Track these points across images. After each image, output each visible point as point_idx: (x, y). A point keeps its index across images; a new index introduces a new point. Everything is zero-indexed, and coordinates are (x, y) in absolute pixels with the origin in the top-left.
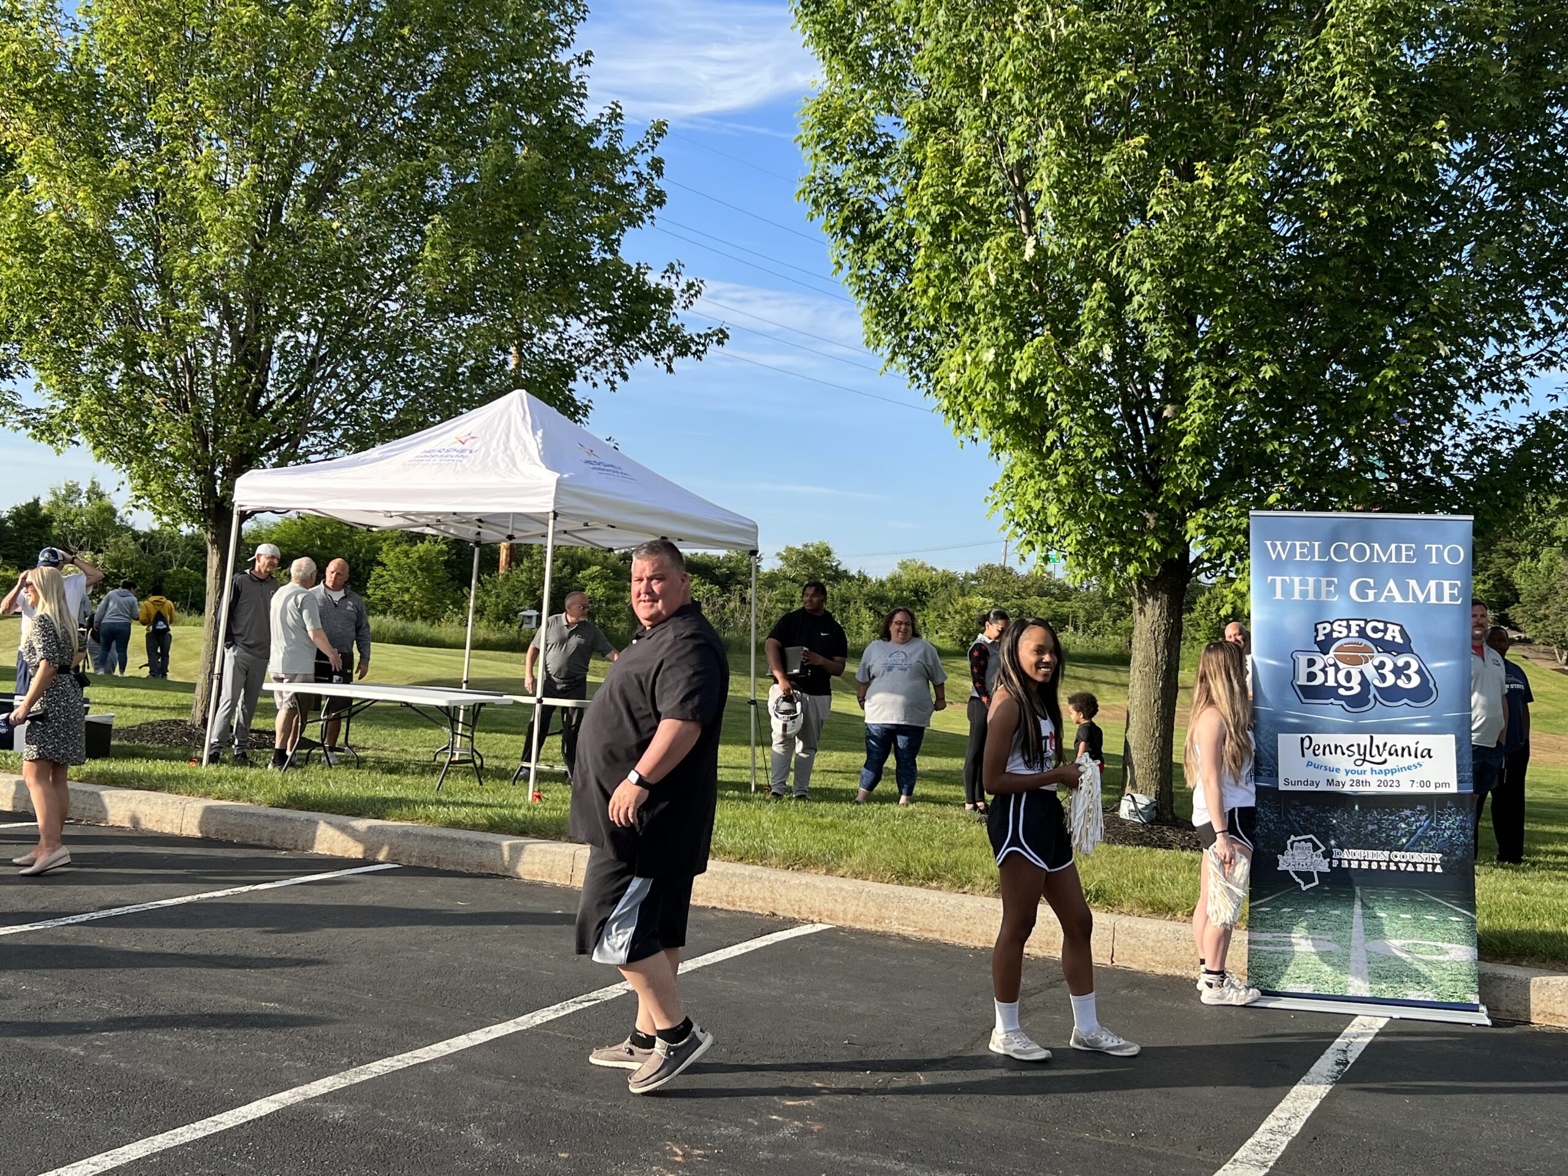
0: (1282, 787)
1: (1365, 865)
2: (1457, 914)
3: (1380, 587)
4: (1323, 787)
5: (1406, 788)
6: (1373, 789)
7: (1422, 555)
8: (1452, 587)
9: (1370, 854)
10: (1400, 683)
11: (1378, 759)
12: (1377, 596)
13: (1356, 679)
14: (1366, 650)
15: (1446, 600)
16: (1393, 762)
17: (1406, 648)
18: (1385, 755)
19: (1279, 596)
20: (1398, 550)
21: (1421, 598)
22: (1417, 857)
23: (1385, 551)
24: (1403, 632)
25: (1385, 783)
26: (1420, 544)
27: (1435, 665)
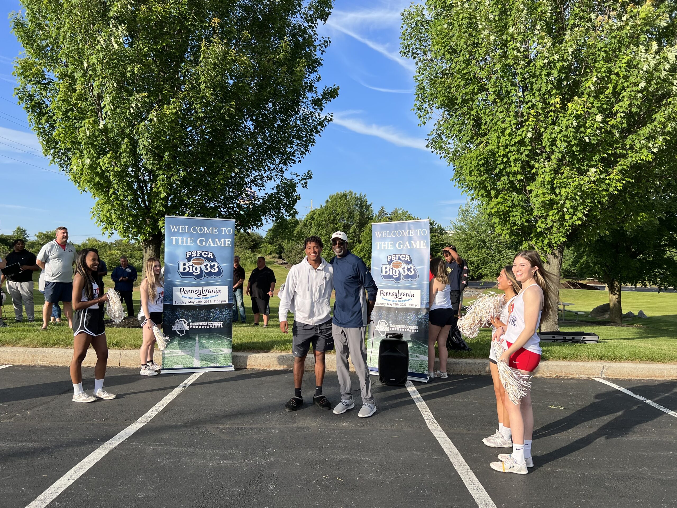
0: (174, 304)
1: (200, 327)
2: (227, 339)
3: (207, 241)
4: (187, 304)
5: (213, 303)
6: (203, 303)
7: (220, 231)
8: (228, 241)
9: (202, 324)
10: (213, 271)
11: (205, 294)
12: (206, 244)
13: (199, 269)
14: (202, 260)
15: (227, 245)
16: (209, 295)
17: (214, 260)
18: (207, 293)
19: (174, 243)
20: (212, 229)
21: (219, 244)
22: (216, 323)
23: (208, 229)
24: (213, 255)
25: (207, 301)
26: (219, 228)
27: (223, 265)
